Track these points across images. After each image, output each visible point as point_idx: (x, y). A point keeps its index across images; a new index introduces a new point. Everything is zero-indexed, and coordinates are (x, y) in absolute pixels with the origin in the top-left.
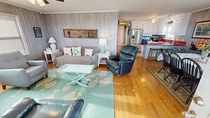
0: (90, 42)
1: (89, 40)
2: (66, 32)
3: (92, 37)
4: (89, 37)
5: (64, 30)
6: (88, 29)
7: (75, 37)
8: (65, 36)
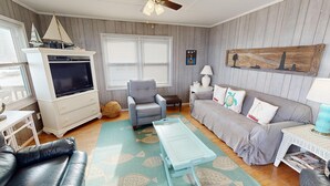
0: (285, 84)
1: (279, 76)
2: (231, 56)
3: (294, 69)
4: (281, 68)
5: (228, 52)
6: (281, 46)
7: (244, 68)
8: (227, 63)
